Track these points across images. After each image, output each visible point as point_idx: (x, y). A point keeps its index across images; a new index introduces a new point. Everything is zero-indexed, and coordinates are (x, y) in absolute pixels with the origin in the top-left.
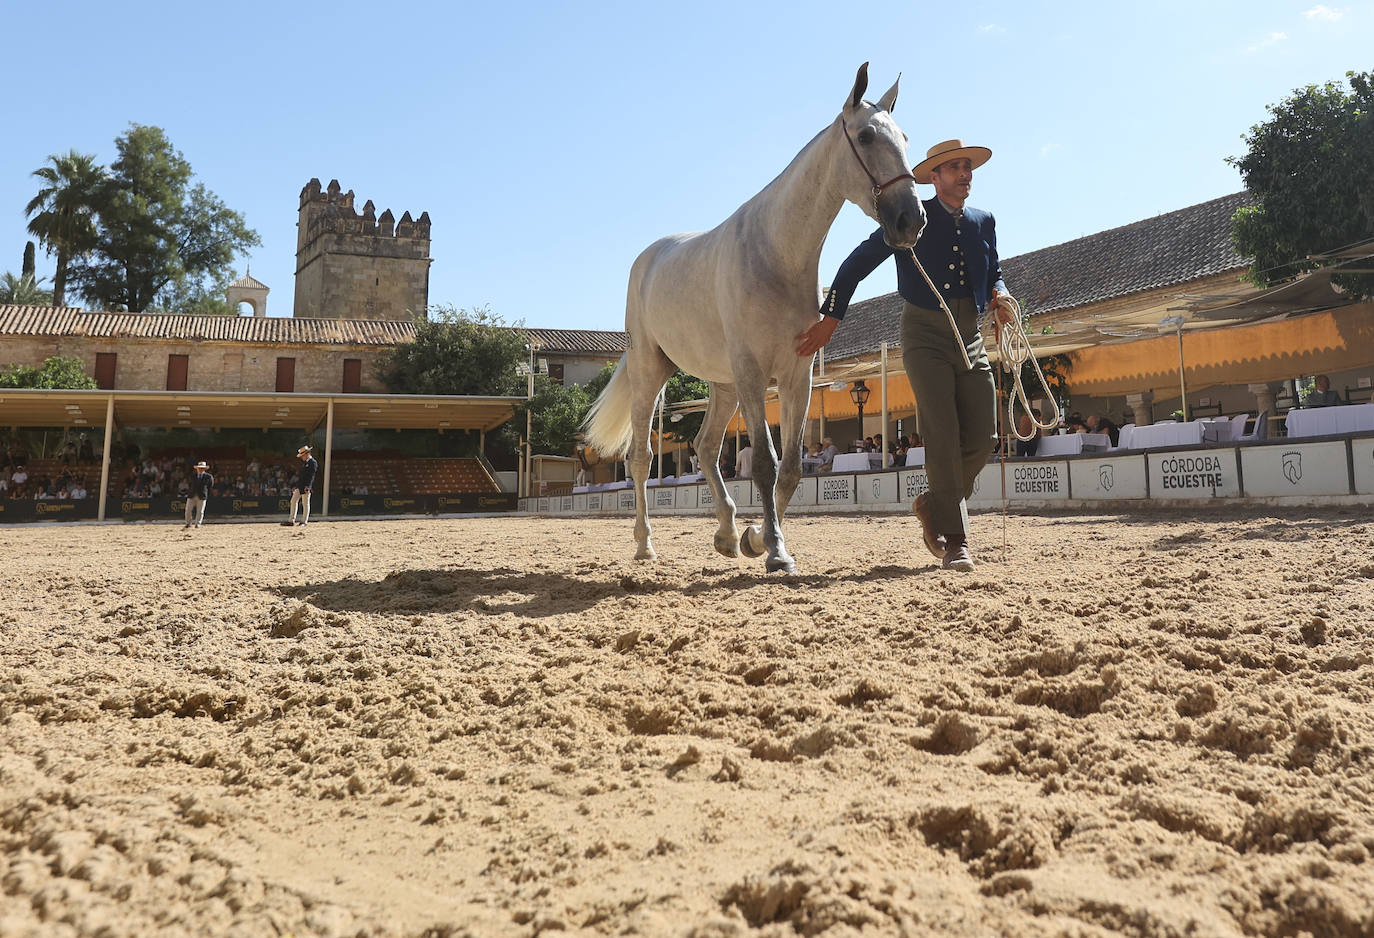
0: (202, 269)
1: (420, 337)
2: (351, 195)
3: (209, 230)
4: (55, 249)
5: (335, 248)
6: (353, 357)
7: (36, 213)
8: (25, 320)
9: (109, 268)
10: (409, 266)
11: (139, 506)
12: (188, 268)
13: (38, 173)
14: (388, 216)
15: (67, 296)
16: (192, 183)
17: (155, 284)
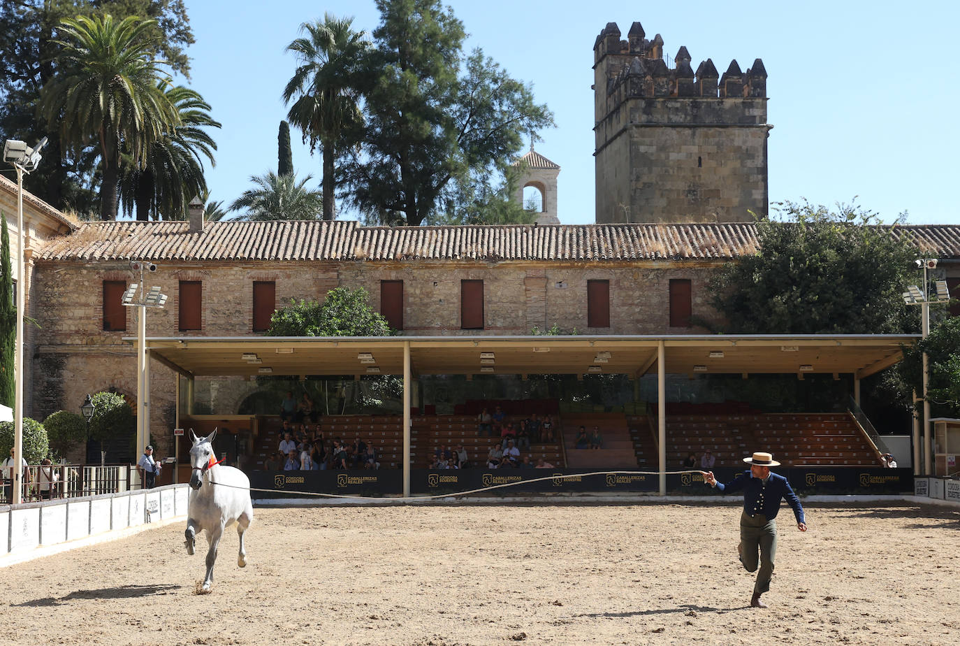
0: (487, 162)
1: (767, 248)
2: (658, 42)
3: (491, 110)
4: (319, 143)
5: (644, 118)
6: (680, 276)
7: (295, 98)
8: (300, 240)
9: (382, 167)
10: (740, 137)
11: (446, 479)
12: (472, 162)
13: (293, 46)
14: (708, 68)
15: (338, 203)
16: (467, 49)
17: (435, 184)
